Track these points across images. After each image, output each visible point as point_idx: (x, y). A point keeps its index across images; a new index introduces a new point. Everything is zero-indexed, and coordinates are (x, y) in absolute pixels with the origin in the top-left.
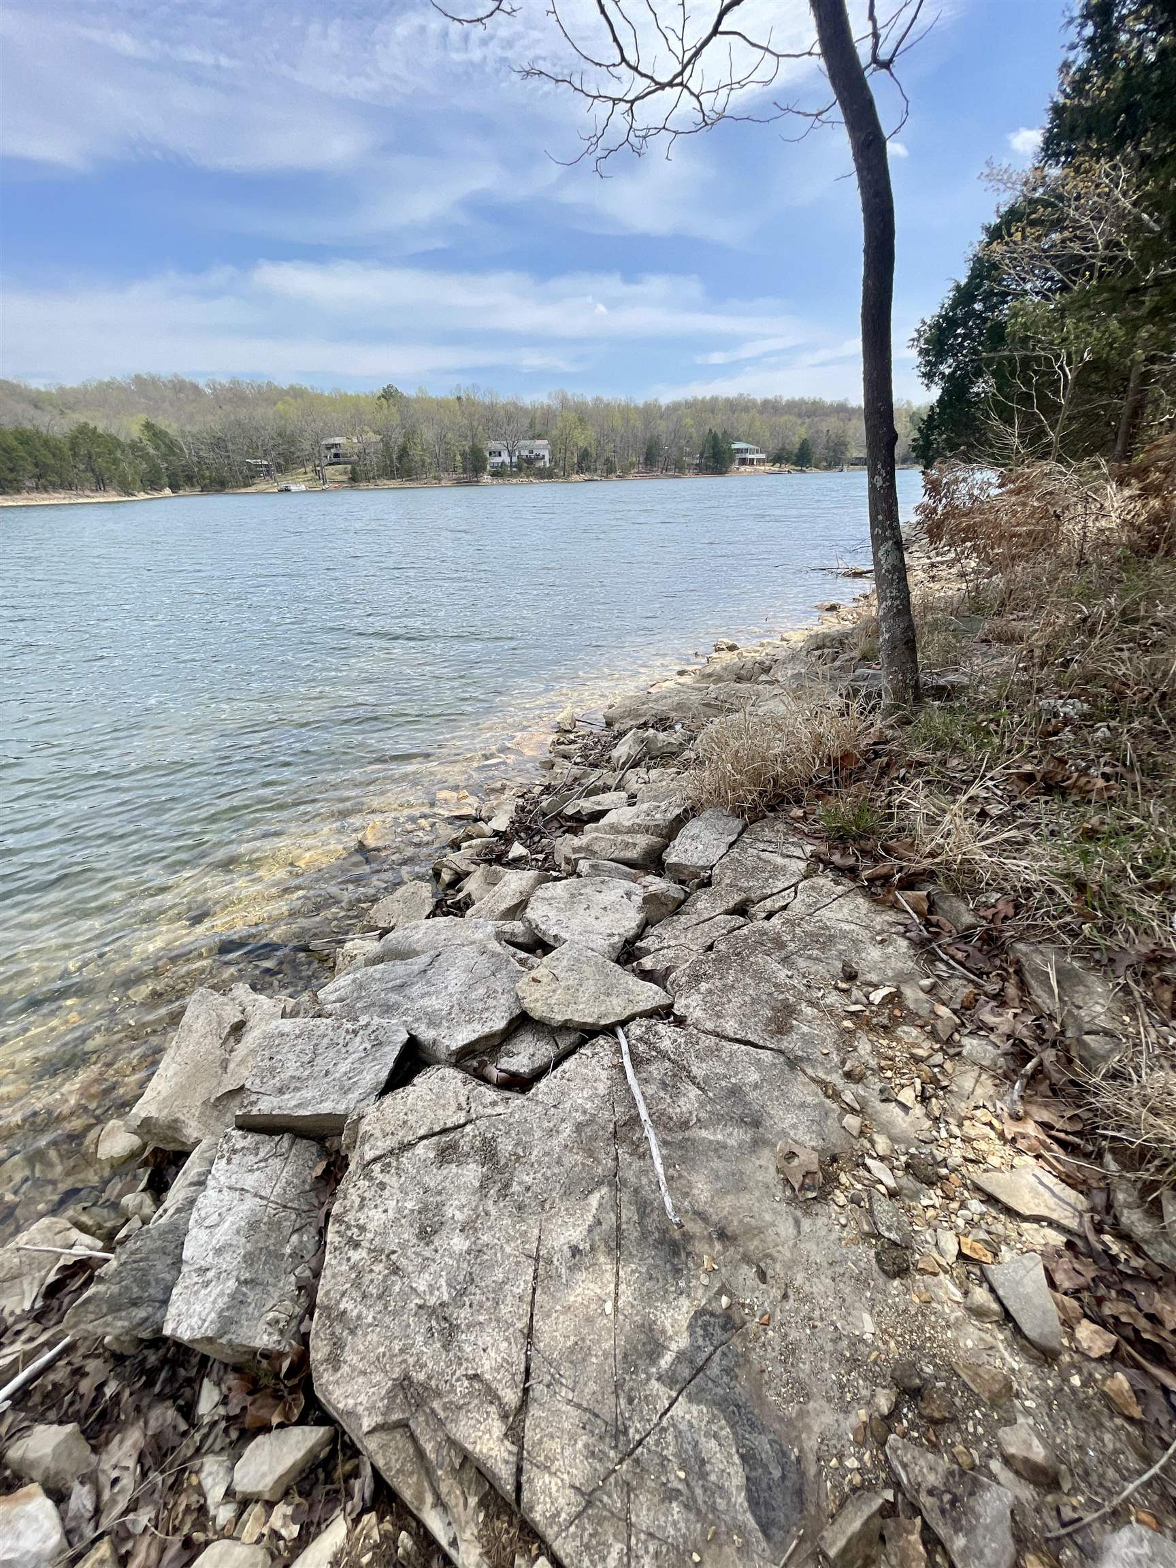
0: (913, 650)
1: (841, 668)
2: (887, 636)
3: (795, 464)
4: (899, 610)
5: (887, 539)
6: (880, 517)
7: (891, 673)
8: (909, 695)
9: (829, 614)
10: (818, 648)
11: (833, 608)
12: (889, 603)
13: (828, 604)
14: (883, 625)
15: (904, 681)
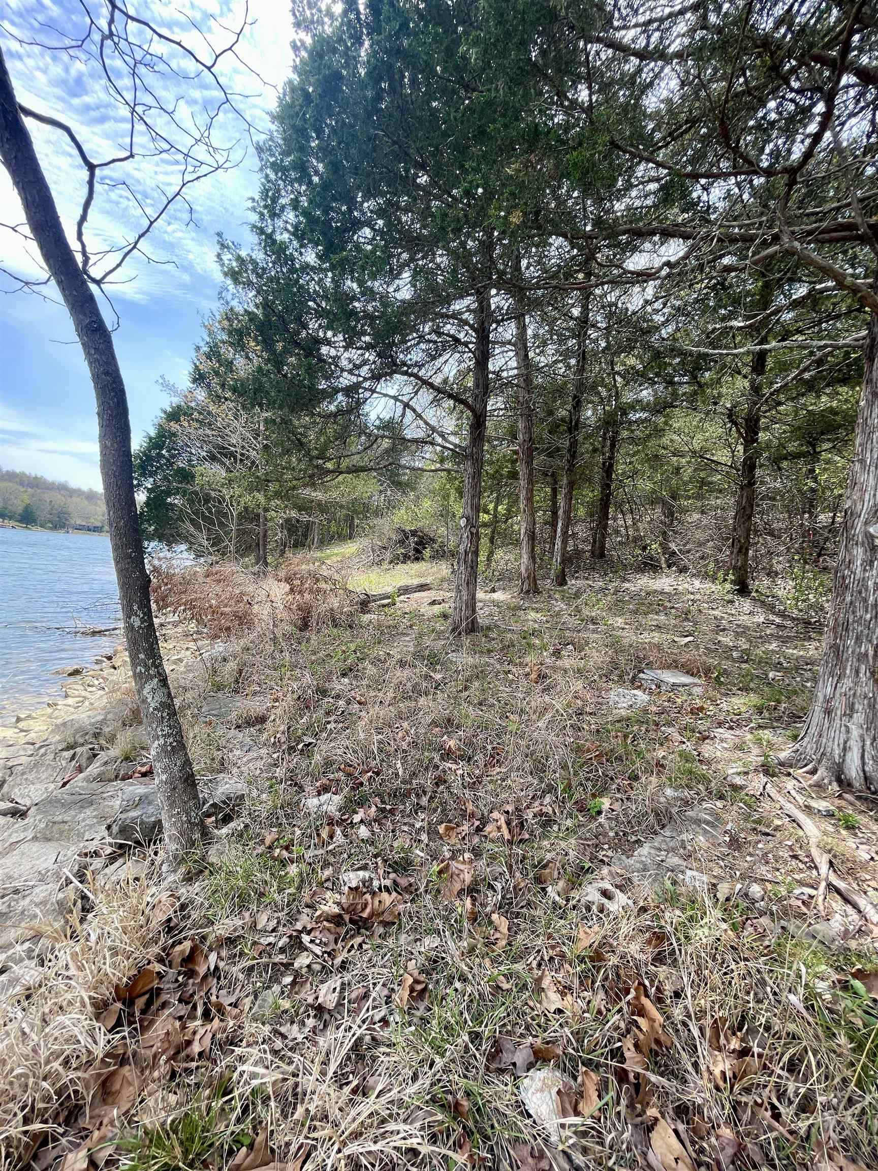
0: (194, 785)
1: (101, 779)
2: (164, 777)
3: (20, 521)
4: (173, 747)
5: (152, 677)
6: (142, 656)
7: (173, 816)
8: (197, 836)
9: (72, 679)
10: (68, 748)
11: (76, 672)
12: (162, 741)
13: (70, 669)
14: (158, 765)
15: (189, 822)
